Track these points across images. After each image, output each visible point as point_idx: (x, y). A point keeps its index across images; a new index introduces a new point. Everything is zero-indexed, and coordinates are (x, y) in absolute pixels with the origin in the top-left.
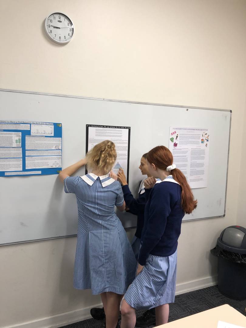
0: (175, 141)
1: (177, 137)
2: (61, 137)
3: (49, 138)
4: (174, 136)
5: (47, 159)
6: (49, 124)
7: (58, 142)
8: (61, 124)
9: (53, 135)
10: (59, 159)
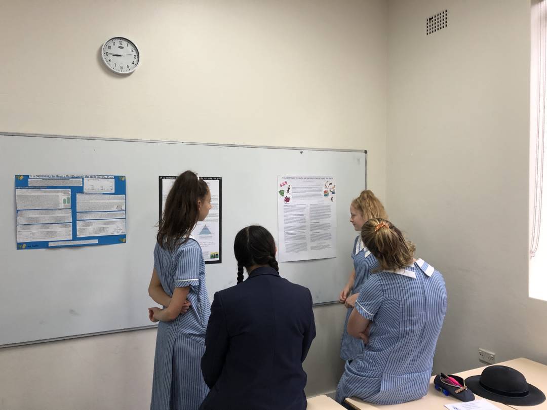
0: (286, 194)
1: (289, 189)
2: (125, 194)
3: (109, 196)
4: (285, 188)
5: (105, 223)
6: (109, 177)
7: (121, 201)
8: (125, 176)
9: (113, 191)
10: (121, 222)
